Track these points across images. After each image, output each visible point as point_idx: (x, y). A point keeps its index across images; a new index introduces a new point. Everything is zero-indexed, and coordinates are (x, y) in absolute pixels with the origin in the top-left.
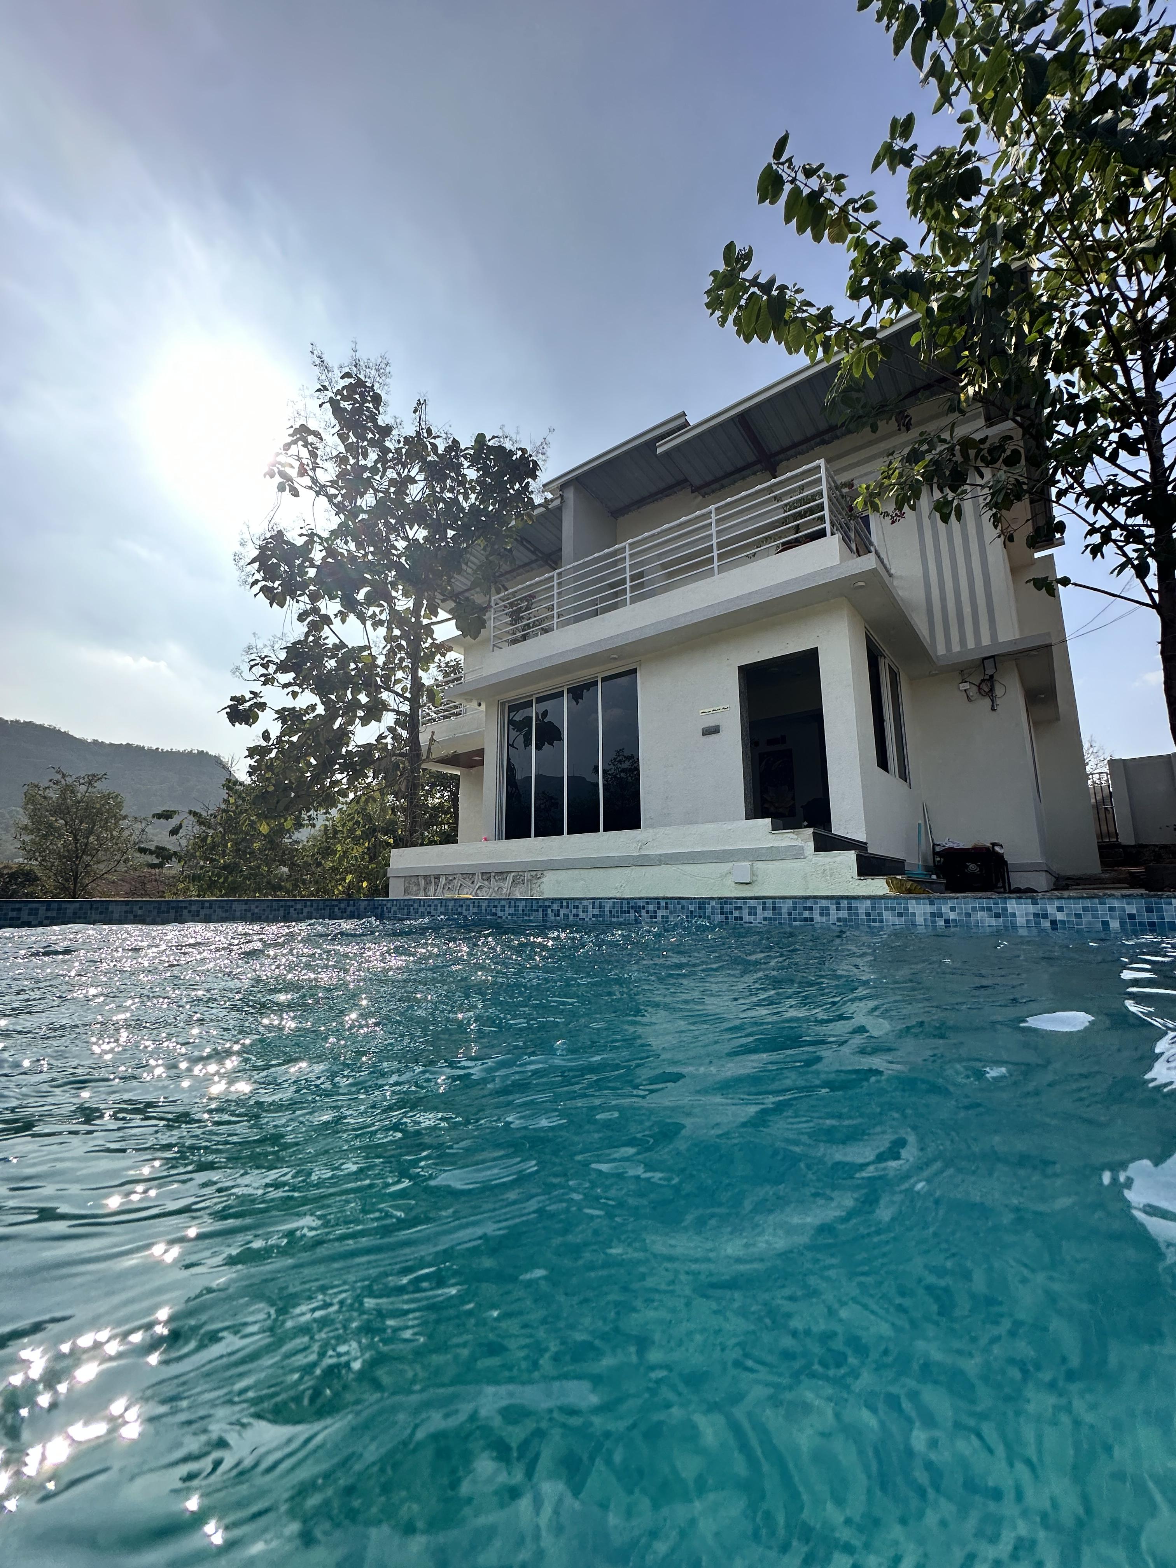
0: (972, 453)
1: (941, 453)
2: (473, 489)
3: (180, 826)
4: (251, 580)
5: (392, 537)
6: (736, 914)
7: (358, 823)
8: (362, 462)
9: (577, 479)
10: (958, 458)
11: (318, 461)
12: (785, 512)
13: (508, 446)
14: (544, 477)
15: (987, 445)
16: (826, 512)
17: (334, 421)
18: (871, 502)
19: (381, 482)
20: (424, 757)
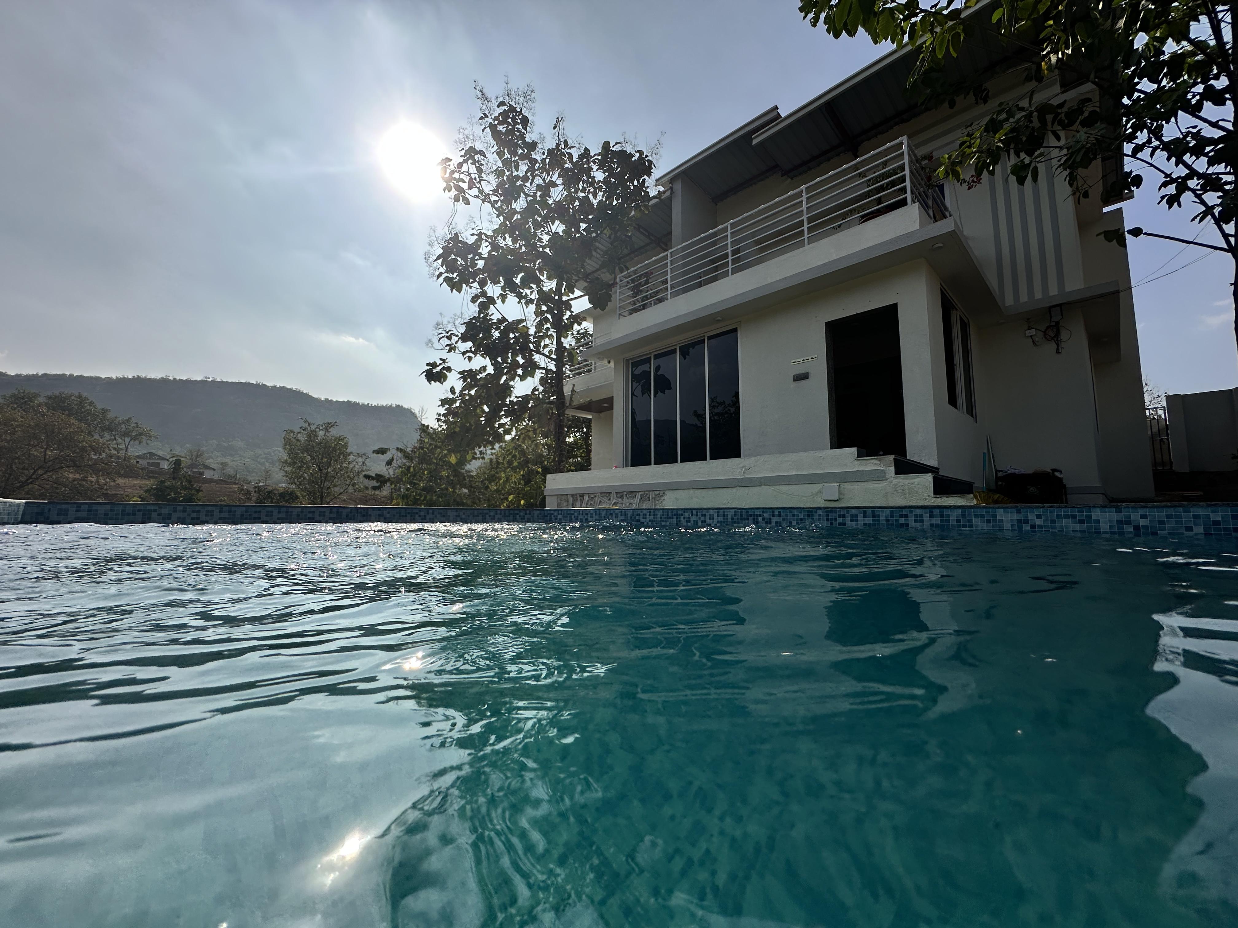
0: (1049, 118)
1: (1018, 121)
2: (600, 188)
3: (392, 459)
4: (437, 273)
5: (538, 232)
6: (840, 520)
7: (515, 456)
8: (515, 173)
9: (684, 172)
10: (1036, 123)
11: (483, 175)
12: (869, 186)
13: (629, 149)
14: (657, 173)
15: (1065, 109)
16: (908, 183)
17: (493, 142)
18: (953, 172)
19: (530, 188)
20: (568, 404)
